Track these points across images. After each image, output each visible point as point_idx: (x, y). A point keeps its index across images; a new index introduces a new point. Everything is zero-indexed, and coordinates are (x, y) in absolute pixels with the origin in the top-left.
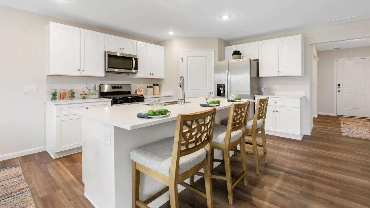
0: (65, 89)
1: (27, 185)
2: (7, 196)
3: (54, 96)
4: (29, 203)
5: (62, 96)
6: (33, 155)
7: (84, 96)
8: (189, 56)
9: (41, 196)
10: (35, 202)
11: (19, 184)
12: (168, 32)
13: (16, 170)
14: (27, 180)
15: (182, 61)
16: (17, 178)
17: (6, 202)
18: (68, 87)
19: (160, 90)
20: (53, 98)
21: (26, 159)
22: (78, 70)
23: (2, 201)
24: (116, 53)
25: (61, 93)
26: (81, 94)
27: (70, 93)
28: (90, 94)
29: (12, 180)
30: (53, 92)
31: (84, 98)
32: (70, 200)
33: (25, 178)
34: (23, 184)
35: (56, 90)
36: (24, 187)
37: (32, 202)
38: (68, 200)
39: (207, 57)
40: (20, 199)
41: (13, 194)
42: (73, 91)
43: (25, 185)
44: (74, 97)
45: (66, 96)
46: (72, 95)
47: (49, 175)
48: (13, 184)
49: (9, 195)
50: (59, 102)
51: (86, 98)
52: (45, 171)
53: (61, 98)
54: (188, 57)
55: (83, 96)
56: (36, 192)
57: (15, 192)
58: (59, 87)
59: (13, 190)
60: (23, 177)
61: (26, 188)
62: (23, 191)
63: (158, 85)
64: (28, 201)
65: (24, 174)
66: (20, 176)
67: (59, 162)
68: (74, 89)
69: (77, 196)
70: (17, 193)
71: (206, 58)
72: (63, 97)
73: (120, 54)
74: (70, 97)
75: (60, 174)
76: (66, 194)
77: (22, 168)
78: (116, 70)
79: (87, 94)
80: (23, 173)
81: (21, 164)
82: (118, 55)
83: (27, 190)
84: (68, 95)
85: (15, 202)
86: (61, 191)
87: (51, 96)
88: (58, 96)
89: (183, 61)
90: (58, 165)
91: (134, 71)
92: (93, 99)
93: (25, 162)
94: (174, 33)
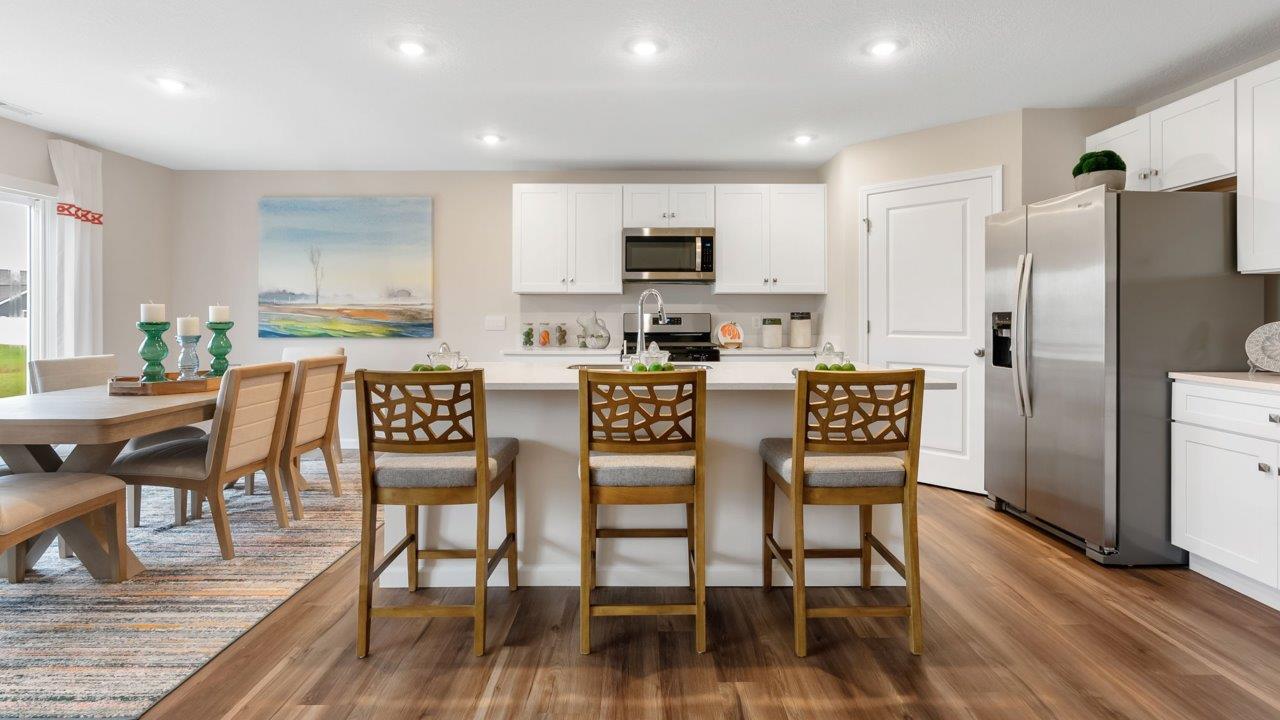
0: (549, 324)
3: (528, 338)
5: (542, 338)
8: (894, 208)
12: (791, 139)
15: (866, 229)
18: (554, 320)
19: (817, 332)
20: (526, 343)
22: (563, 280)
24: (640, 230)
25: (541, 333)
26: (579, 337)
27: (558, 331)
30: (528, 328)
35: (532, 324)
39: (968, 201)
42: (563, 328)
44: (565, 341)
45: (549, 339)
46: (563, 337)
50: (537, 349)
51: (588, 347)
53: (540, 343)
54: (889, 209)
55: (582, 340)
58: (542, 320)
63: (805, 316)
68: (565, 325)
71: (964, 208)
72: (545, 340)
73: (653, 230)
74: (557, 341)
78: (646, 275)
82: (647, 233)
84: (553, 337)
87: (522, 338)
88: (535, 339)
89: (872, 229)
91: (703, 276)
94: (814, 137)
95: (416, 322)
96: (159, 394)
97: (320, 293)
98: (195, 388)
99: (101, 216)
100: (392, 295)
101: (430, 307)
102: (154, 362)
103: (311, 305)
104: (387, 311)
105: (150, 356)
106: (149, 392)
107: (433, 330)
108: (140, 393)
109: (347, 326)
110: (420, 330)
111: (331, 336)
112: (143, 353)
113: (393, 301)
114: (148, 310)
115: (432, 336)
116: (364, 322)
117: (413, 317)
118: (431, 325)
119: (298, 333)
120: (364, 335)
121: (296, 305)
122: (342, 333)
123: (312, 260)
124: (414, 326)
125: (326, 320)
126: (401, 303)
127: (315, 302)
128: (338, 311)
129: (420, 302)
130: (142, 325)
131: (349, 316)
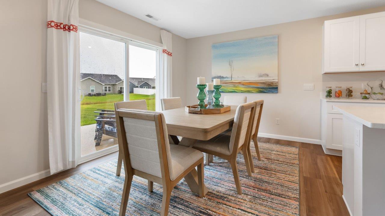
0: (341, 87)
1: (298, 163)
2: (285, 163)
3: (329, 94)
4: (295, 175)
5: (337, 94)
6: (309, 144)
7: (366, 96)
9: (305, 175)
10: (299, 176)
11: (294, 160)
13: (295, 150)
14: (300, 160)
16: (294, 155)
17: (283, 166)
18: (344, 85)
20: (328, 96)
21: (304, 145)
22: (356, 65)
23: (281, 164)
25: (336, 92)
26: (361, 93)
27: (346, 91)
28: (374, 93)
29: (290, 155)
30: (328, 89)
31: (366, 98)
32: (326, 192)
33: (299, 158)
34: (296, 161)
35: (331, 87)
36: (296, 163)
37: (298, 175)
38: (324, 191)
40: (291, 169)
41: (288, 164)
42: (351, 89)
43: (297, 162)
44: (352, 96)
45: (341, 94)
46: (350, 93)
47: (316, 164)
48: (290, 158)
49: (286, 163)
50: (333, 99)
51: (368, 99)
52: (314, 160)
53: (336, 96)
55: (363, 95)
56: (303, 171)
57: (290, 163)
58: (334, 85)
59: (289, 162)
60: (297, 156)
61: (297, 164)
62: (294, 165)
64: (295, 173)
65: (299, 155)
66: (296, 155)
67: (329, 158)
68: (351, 87)
69: (335, 193)
70: (291, 164)
72: (339, 95)
74: (346, 95)
75: (326, 168)
76: (325, 186)
77: (299, 150)
79: (369, 94)
80: (299, 153)
81: (299, 147)
83: (297, 166)
84: (344, 93)
85: (288, 169)
86: (321, 181)
87: (326, 94)
88: (333, 94)
90: (327, 160)
92: (378, 99)
93: (303, 147)
95: (270, 87)
96: (206, 114)
97: (233, 76)
98: (217, 112)
99: (172, 53)
100: (261, 76)
101: (277, 81)
102: (202, 100)
103: (229, 81)
104: (258, 82)
105: (201, 98)
106: (203, 113)
107: (277, 90)
108: (199, 113)
109: (242, 88)
110: (273, 90)
111: (236, 92)
112: (198, 97)
113: (261, 79)
114: (201, 80)
115: (277, 93)
116: (249, 87)
117: (269, 85)
118: (277, 88)
119: (225, 91)
120: (249, 92)
121: (224, 81)
122: (240, 91)
123: (230, 65)
124: (270, 88)
125: (235, 86)
126: (264, 79)
127: (231, 80)
128: (239, 83)
129: (272, 78)
130: (198, 85)
131: (243, 84)
